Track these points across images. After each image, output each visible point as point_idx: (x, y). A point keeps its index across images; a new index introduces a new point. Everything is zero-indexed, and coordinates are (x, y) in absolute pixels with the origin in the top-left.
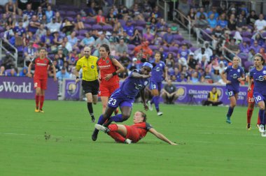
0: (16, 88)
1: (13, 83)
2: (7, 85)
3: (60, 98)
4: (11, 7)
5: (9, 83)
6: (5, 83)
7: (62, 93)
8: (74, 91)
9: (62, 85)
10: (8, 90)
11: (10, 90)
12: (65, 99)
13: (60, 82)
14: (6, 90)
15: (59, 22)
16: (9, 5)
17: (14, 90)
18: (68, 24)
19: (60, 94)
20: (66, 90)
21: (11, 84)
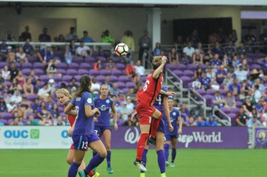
0: (205, 138)
1: (203, 133)
2: (196, 135)
3: (250, 147)
4: (198, 58)
5: (198, 133)
6: (194, 133)
7: (252, 142)
8: (264, 139)
9: (251, 133)
10: (198, 140)
11: (200, 140)
12: (255, 148)
13: (250, 131)
14: (196, 140)
15: (246, 70)
16: (196, 56)
17: (204, 141)
18: (255, 72)
19: (250, 142)
20: (256, 139)
21: (201, 134)
